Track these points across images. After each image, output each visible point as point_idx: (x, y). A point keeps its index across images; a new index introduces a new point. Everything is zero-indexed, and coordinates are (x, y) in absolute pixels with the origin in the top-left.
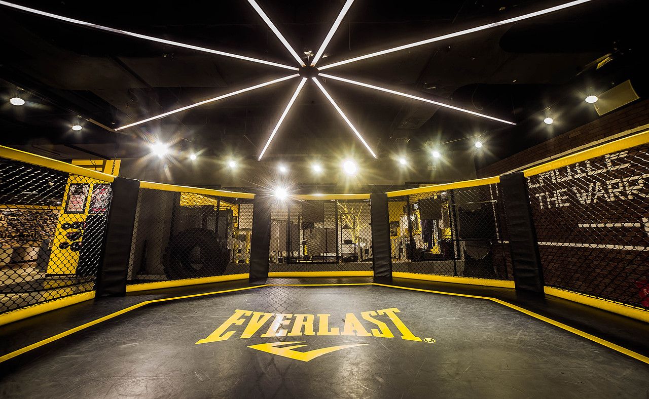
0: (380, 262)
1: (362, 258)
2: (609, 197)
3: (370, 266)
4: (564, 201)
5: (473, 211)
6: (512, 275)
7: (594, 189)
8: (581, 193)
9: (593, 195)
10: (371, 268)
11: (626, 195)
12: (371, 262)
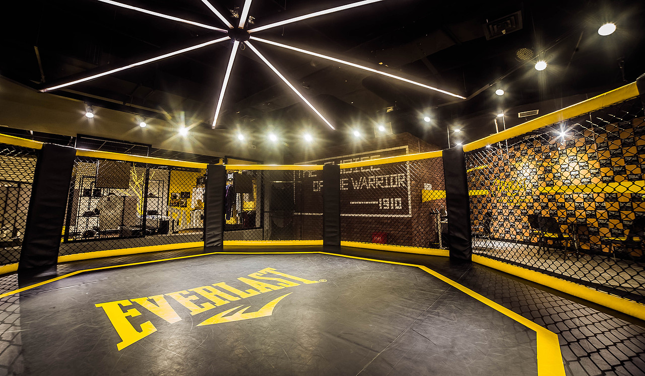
0: (212, 233)
1: (173, 229)
2: (368, 186)
3: (201, 237)
4: (345, 187)
5: (283, 188)
6: (322, 236)
7: (362, 181)
8: (355, 183)
9: (361, 184)
10: (201, 239)
11: (375, 186)
12: (202, 233)
